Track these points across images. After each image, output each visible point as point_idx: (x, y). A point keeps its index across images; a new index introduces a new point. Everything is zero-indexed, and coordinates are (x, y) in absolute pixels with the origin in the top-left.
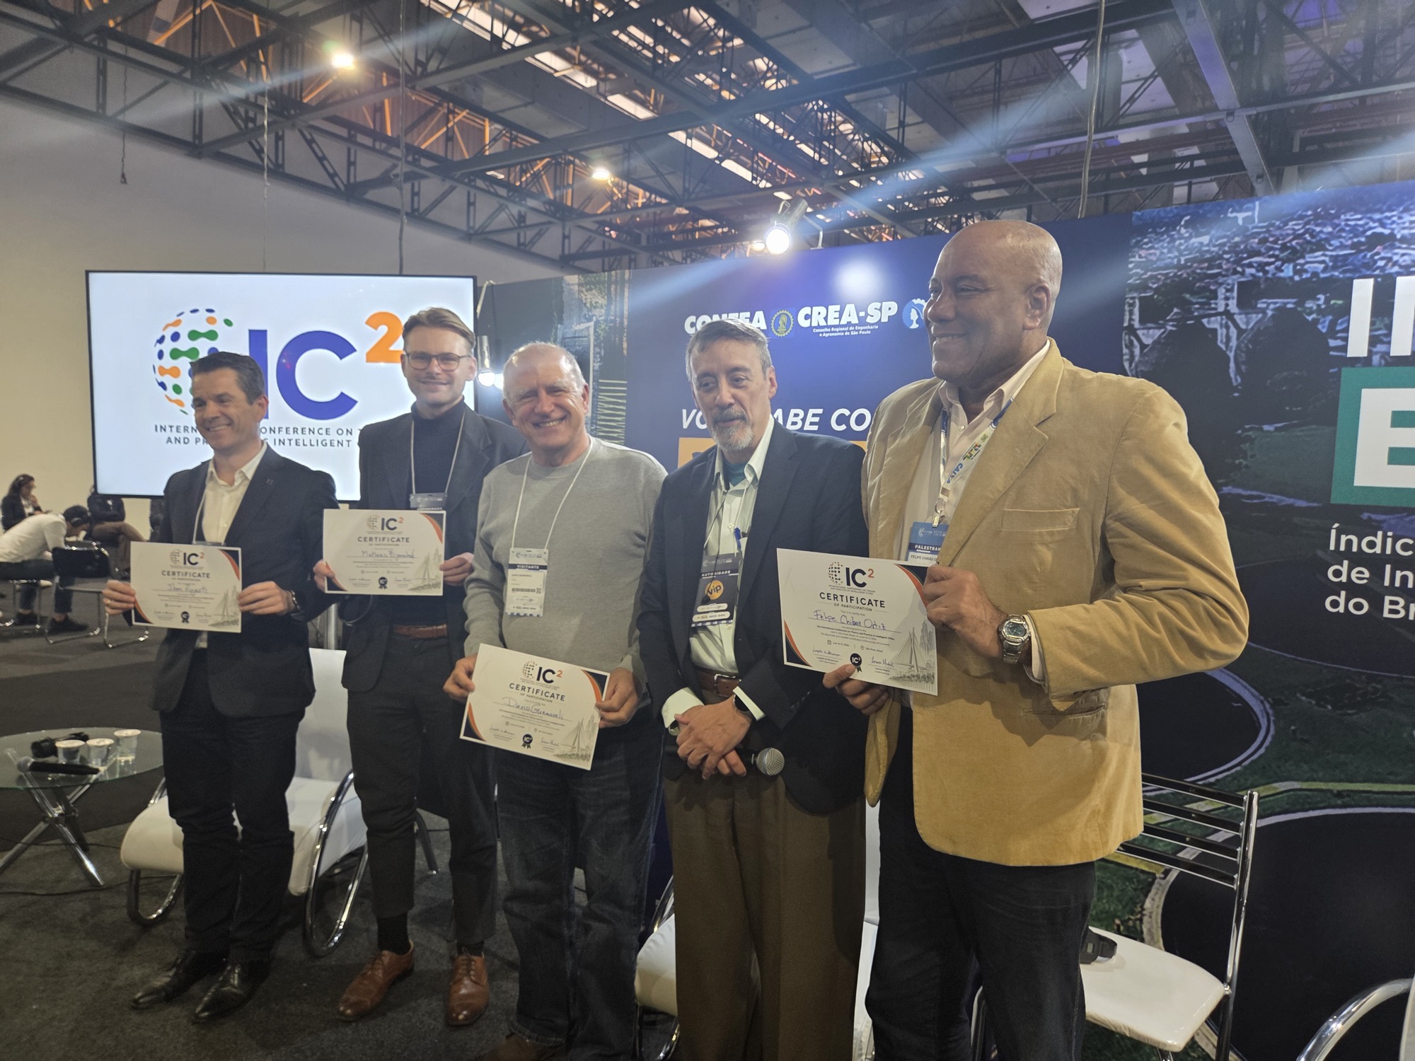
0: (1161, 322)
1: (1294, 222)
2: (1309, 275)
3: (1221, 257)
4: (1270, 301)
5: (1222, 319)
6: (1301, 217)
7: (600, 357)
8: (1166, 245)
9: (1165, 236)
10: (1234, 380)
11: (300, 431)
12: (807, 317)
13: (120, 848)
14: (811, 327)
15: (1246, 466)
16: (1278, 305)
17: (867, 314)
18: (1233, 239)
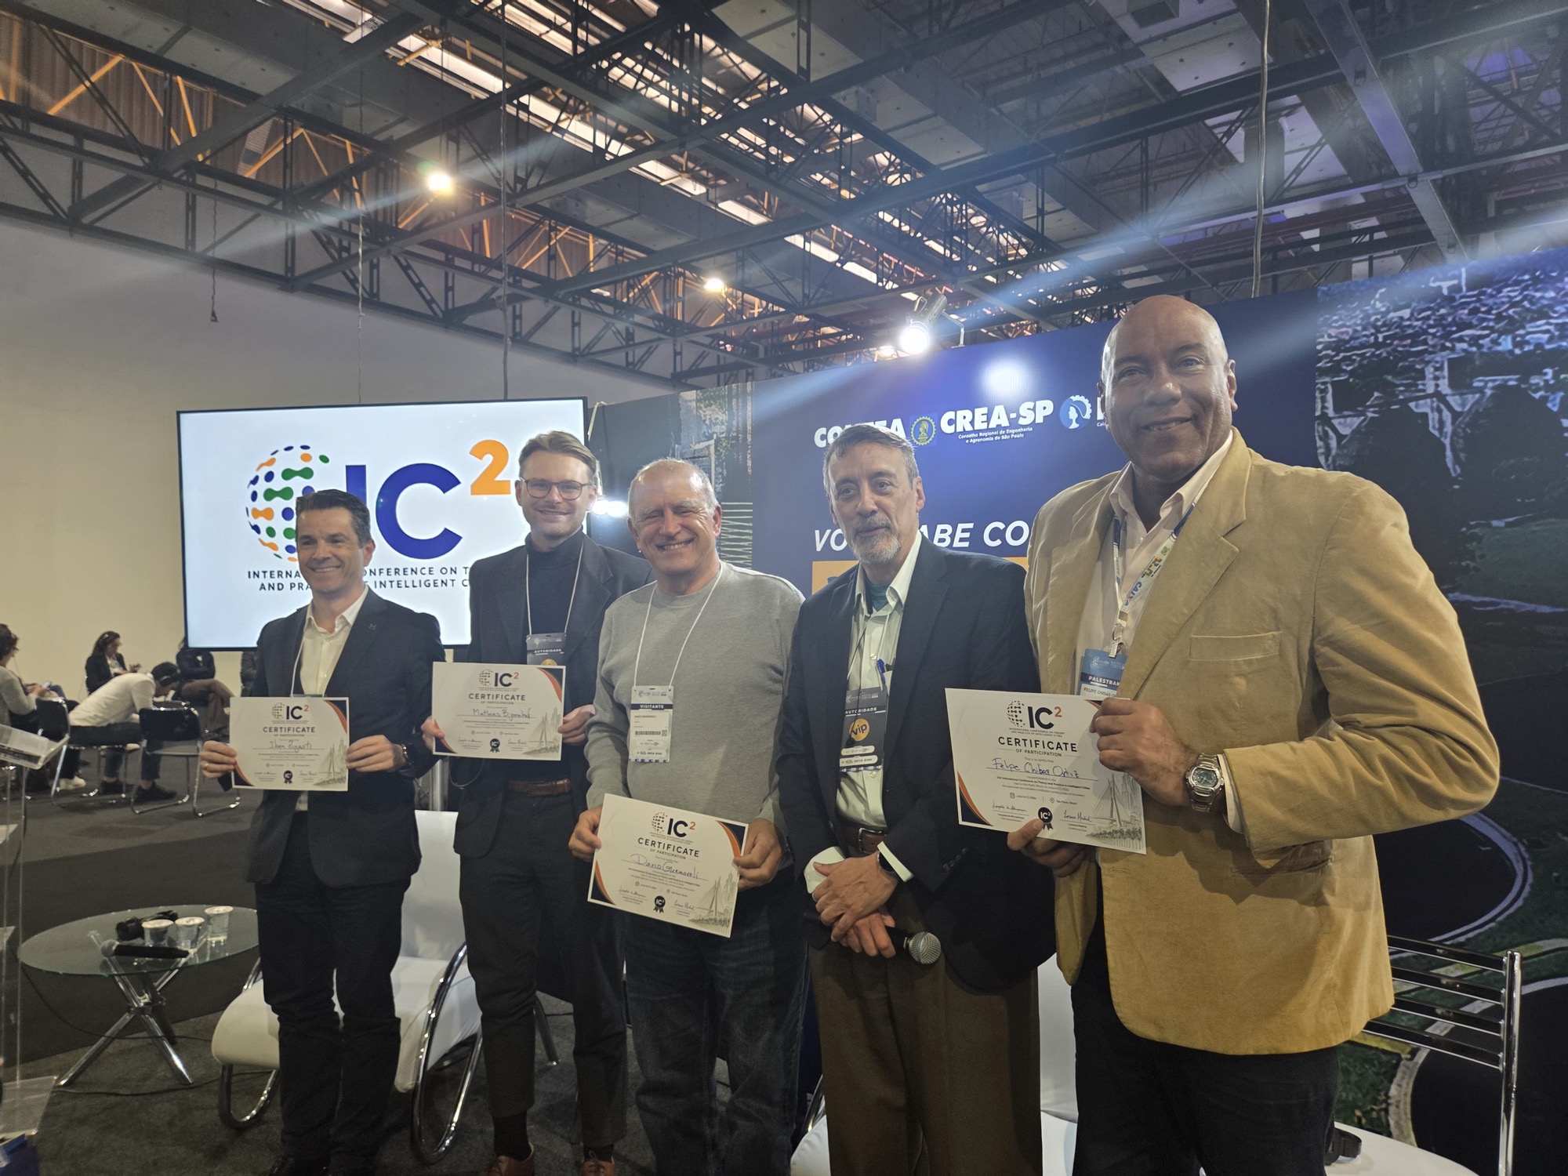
0: (1360, 409)
1: (1509, 289)
2: (1532, 347)
3: (1425, 332)
4: (1488, 378)
5: (1432, 402)
6: (1517, 283)
7: (723, 477)
8: (1359, 322)
9: (1358, 312)
10: (1452, 471)
11: (401, 572)
12: (951, 422)
13: (210, 1041)
14: (956, 433)
15: (1476, 569)
16: (1497, 383)
17: (1019, 416)
18: (1438, 311)
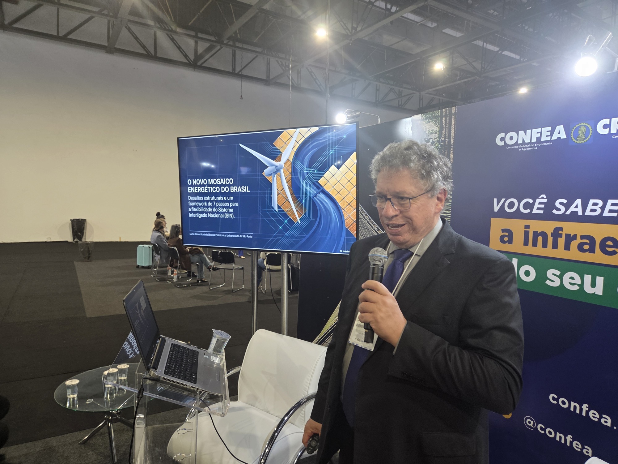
12: (606, 126)
14: (610, 134)
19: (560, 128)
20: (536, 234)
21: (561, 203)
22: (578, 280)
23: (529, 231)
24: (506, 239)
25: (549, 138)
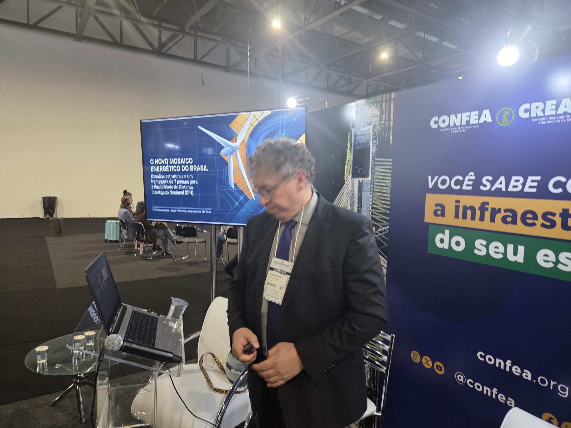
7: (376, 145)
12: (526, 111)
14: (530, 118)
19: (486, 112)
20: (465, 208)
21: (487, 180)
22: (502, 249)
23: (459, 206)
24: (439, 213)
25: (476, 122)
